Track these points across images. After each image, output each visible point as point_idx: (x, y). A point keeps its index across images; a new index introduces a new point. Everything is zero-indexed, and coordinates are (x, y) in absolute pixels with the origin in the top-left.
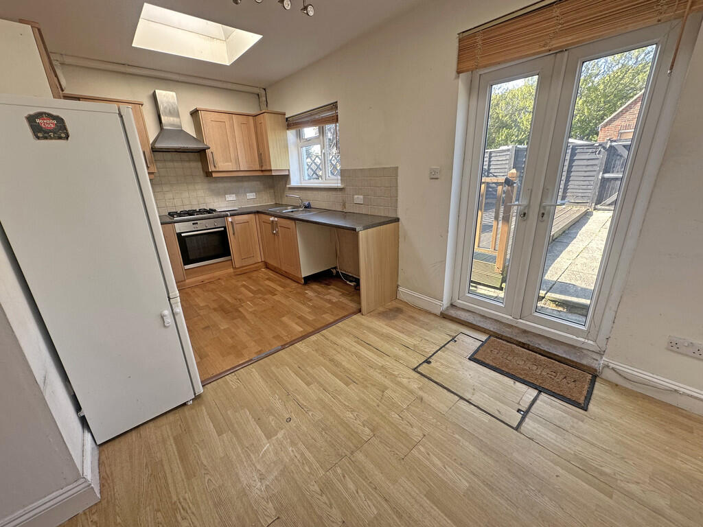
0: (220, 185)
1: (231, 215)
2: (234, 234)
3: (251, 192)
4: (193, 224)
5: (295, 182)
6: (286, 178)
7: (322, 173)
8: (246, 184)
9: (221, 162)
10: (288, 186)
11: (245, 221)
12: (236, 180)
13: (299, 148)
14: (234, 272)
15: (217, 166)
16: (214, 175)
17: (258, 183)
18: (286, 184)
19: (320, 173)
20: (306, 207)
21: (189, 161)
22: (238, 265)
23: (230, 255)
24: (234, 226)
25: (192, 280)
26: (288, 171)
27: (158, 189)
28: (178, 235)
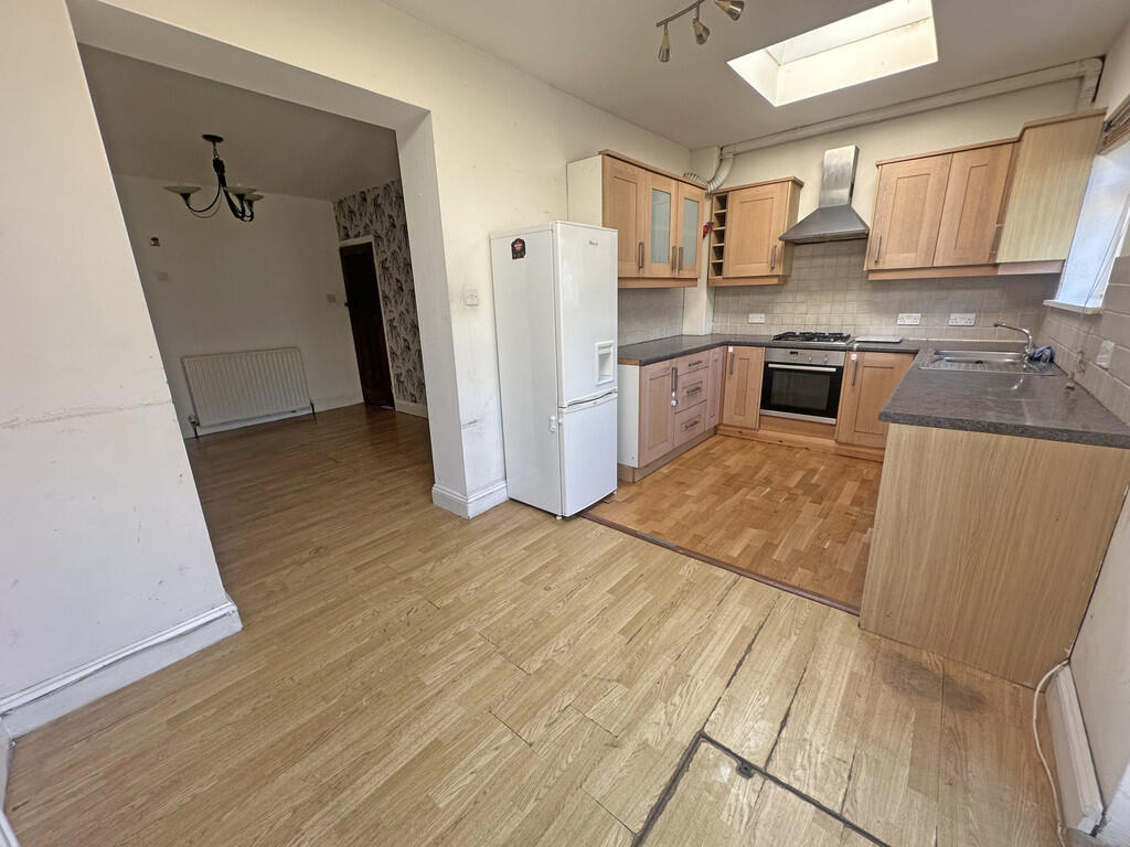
4: (792, 353)
11: (887, 365)
14: (835, 448)
15: (881, 260)
16: (872, 277)
20: (1033, 359)
22: (843, 438)
23: (836, 417)
24: (860, 369)
25: (770, 433)
26: (1059, 264)
27: (790, 298)
28: (766, 364)
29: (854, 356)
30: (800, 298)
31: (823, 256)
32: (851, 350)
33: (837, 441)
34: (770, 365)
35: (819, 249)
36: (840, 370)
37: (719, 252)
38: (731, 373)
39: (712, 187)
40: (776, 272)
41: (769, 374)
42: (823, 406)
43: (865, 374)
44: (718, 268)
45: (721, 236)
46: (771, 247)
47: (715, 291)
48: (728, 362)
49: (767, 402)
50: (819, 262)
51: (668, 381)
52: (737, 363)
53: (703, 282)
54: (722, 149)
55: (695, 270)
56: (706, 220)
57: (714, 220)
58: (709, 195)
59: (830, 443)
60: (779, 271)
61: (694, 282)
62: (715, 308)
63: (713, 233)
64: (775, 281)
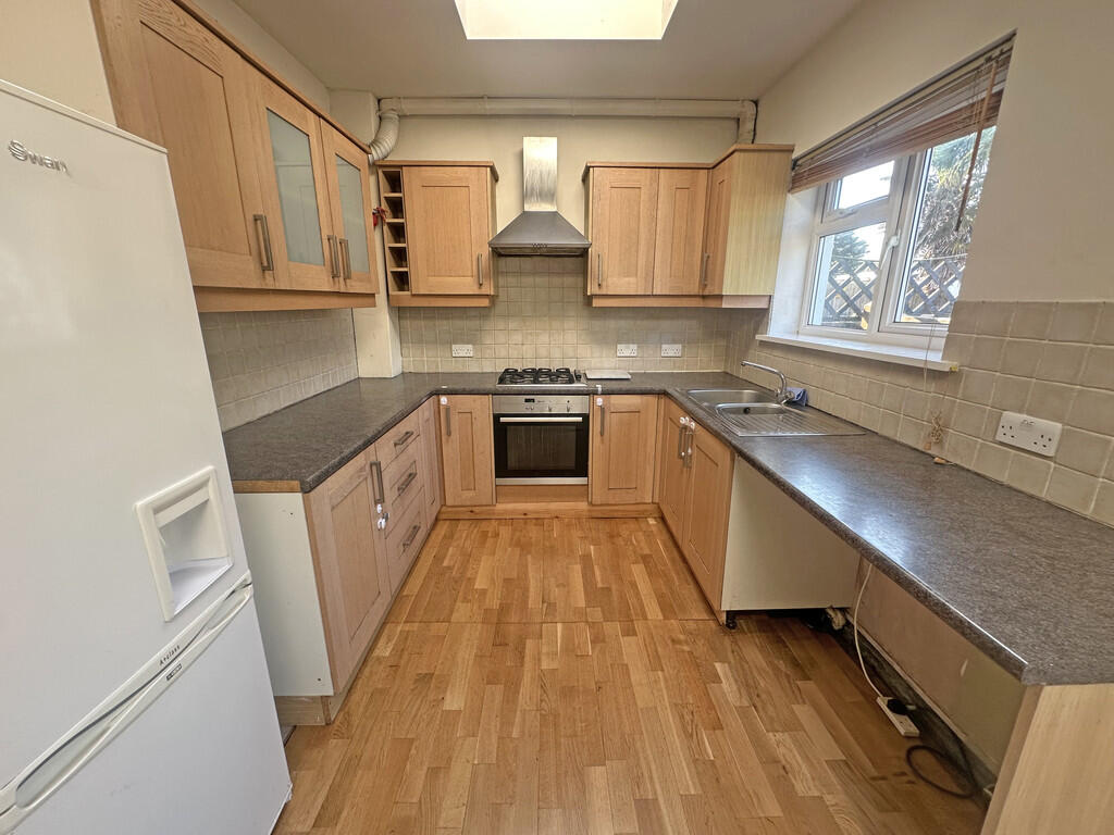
0: (612, 324)
1: (605, 393)
2: (602, 434)
3: (674, 342)
4: (527, 401)
5: (779, 328)
6: (759, 316)
7: (873, 308)
8: (666, 324)
9: (615, 277)
10: (758, 337)
11: (633, 409)
12: (643, 315)
13: (813, 238)
14: (589, 511)
15: (604, 284)
16: (596, 303)
17: (694, 323)
18: (756, 331)
19: (868, 307)
20: (790, 403)
21: (561, 274)
22: (597, 499)
23: (586, 475)
24: (607, 416)
25: (510, 506)
26: (767, 299)
27: (501, 325)
28: (496, 417)
29: (599, 401)
30: (512, 325)
31: (534, 273)
32: (595, 393)
33: (591, 504)
34: (503, 419)
35: (527, 263)
36: (586, 417)
37: (400, 255)
38: (449, 433)
39: (376, 154)
40: (485, 290)
41: (501, 431)
42: (571, 463)
43: (612, 420)
44: (402, 280)
45: (398, 232)
46: (475, 258)
47: (399, 312)
48: (442, 419)
49: (502, 469)
50: (529, 280)
51: (367, 490)
52: (455, 420)
53: (381, 298)
54: (379, 101)
55: (369, 281)
56: (375, 205)
57: (384, 206)
58: (374, 166)
59: (583, 506)
60: (488, 289)
61: (369, 300)
62: (402, 336)
63: (386, 228)
64: (485, 302)
